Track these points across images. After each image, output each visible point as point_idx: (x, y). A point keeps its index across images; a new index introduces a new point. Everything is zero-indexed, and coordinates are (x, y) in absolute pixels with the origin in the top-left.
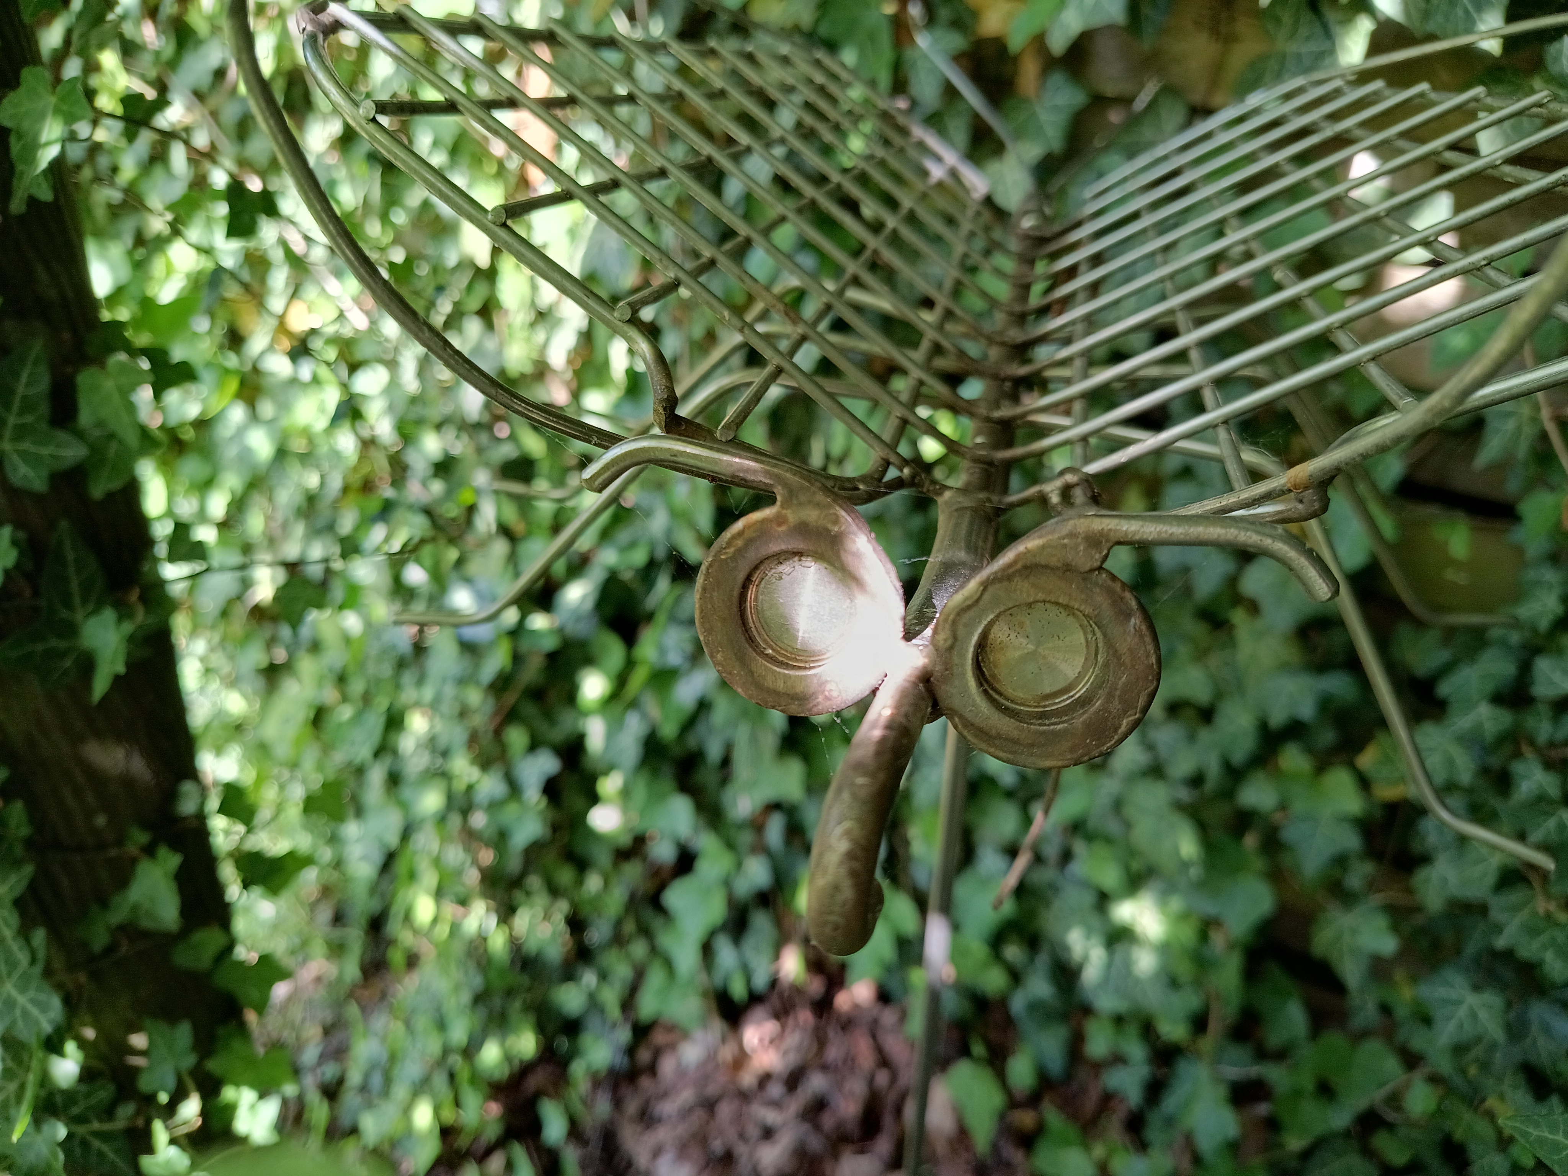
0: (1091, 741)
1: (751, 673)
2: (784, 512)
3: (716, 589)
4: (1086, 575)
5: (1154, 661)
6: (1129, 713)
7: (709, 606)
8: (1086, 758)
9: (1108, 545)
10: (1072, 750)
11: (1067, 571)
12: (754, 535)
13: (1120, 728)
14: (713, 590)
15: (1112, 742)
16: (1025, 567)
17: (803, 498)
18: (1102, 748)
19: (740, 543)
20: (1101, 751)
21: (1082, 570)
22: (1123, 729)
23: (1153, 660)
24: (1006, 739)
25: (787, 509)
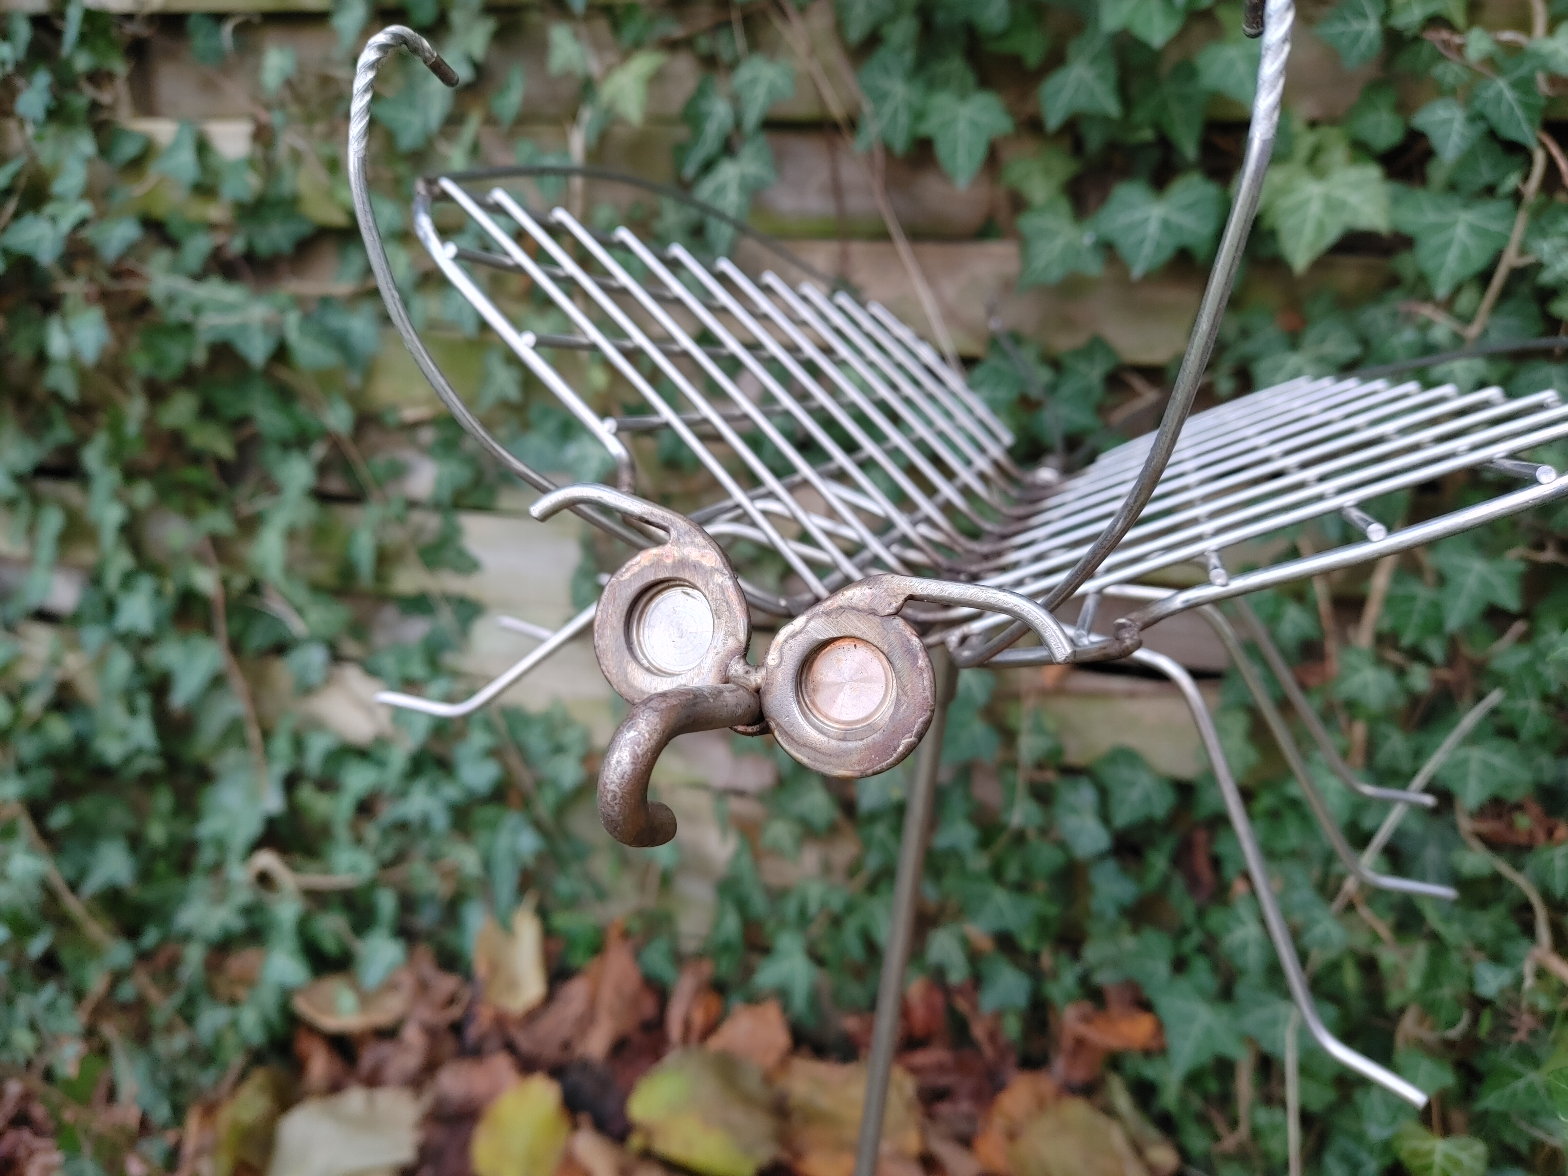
0: (875, 757)
1: (626, 675)
2: (673, 548)
3: (612, 603)
4: (885, 618)
5: (929, 696)
6: (907, 736)
7: (605, 617)
8: (870, 771)
9: (903, 597)
10: (859, 763)
11: (871, 614)
12: (647, 564)
13: (898, 747)
14: (610, 603)
15: (891, 760)
16: (841, 607)
17: (688, 539)
18: (883, 764)
19: (636, 569)
20: (882, 766)
21: (883, 615)
22: (900, 749)
23: (928, 694)
24: (809, 747)
25: (674, 546)
